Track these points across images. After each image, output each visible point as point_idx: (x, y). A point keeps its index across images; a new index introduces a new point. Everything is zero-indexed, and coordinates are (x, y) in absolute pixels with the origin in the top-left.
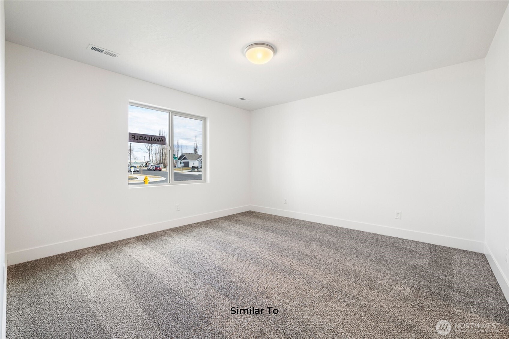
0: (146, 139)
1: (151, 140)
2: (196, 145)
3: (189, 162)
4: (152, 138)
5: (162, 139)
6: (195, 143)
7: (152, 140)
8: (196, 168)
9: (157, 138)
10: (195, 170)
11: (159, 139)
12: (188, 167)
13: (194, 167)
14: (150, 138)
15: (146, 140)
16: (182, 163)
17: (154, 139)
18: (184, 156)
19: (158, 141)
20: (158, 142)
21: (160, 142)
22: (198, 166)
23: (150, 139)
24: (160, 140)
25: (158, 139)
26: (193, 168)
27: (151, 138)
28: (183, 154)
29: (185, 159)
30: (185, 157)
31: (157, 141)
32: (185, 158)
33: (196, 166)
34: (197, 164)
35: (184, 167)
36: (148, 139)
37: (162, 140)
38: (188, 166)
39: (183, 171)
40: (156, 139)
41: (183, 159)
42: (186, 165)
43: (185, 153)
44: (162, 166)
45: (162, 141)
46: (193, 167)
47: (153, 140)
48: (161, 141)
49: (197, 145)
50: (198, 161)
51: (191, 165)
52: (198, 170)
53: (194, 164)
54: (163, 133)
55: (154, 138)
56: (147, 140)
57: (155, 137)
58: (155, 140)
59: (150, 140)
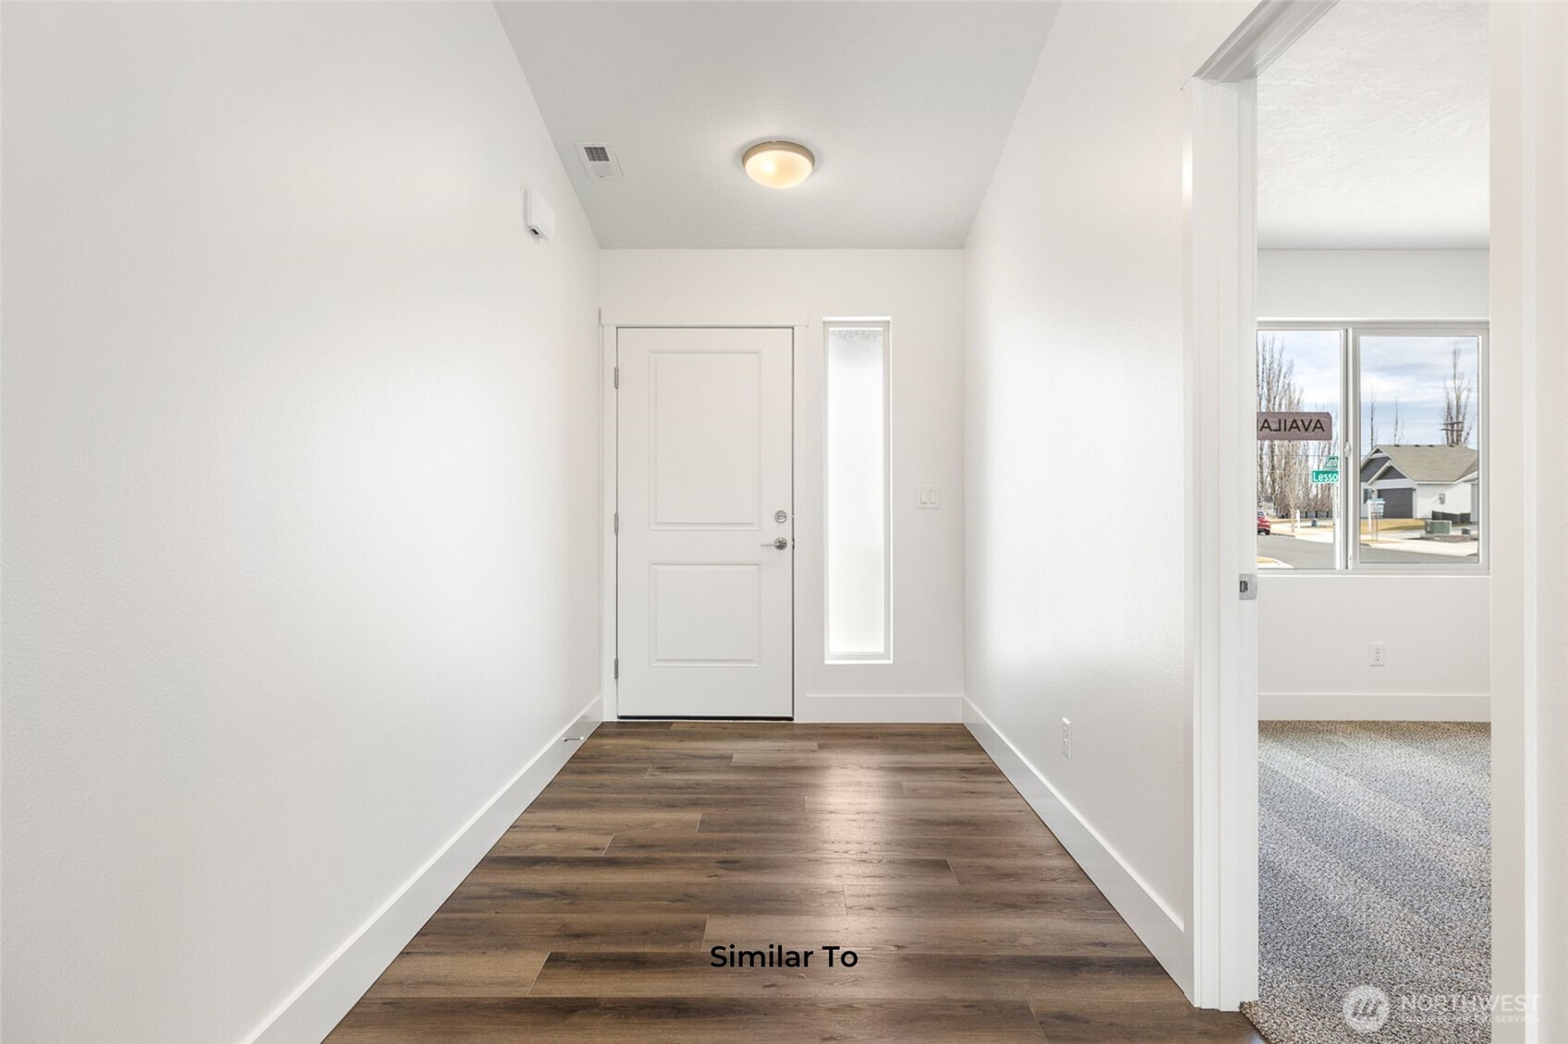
0: (1269, 427)
1: (1282, 427)
2: (1458, 398)
3: (1411, 490)
4: (1285, 421)
5: (1318, 421)
6: (1450, 384)
7: (1288, 426)
8: (1455, 523)
9: (1302, 421)
10: (1448, 531)
11: (1311, 421)
12: (1409, 515)
13: (1446, 516)
14: (1280, 421)
15: (1268, 430)
16: (1375, 495)
17: (1294, 425)
18: (1387, 459)
19: (1306, 430)
20: (1306, 433)
21: (1313, 433)
22: (1467, 511)
23: (1280, 423)
24: (1313, 425)
25: (1306, 424)
26: (1440, 523)
27: (1283, 422)
28: (1378, 451)
29: (1390, 473)
30: (1387, 464)
31: (1302, 429)
32: (1390, 469)
33: (1457, 511)
34: (1457, 499)
35: (1385, 516)
36: (1274, 426)
37: (1318, 425)
38: (1408, 513)
39: (1381, 537)
40: (1300, 424)
41: (1381, 477)
42: (1398, 506)
43: (1393, 443)
44: (1272, 512)
45: (1321, 427)
46: (1435, 516)
47: (1291, 427)
48: (1315, 427)
49: (1464, 395)
50: (1469, 486)
51: (1424, 505)
52: (1465, 532)
53: (1442, 501)
54: (1276, 355)
55: (1295, 421)
56: (1272, 428)
57: (1298, 419)
58: (1297, 427)
59: (1279, 430)
